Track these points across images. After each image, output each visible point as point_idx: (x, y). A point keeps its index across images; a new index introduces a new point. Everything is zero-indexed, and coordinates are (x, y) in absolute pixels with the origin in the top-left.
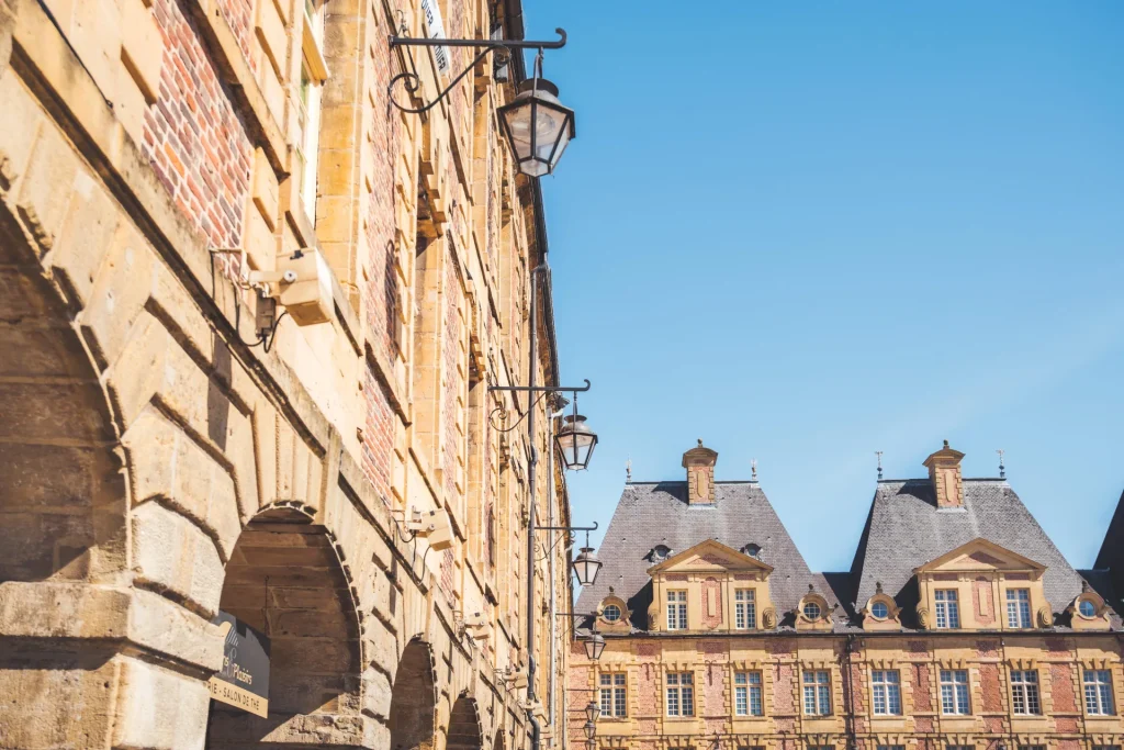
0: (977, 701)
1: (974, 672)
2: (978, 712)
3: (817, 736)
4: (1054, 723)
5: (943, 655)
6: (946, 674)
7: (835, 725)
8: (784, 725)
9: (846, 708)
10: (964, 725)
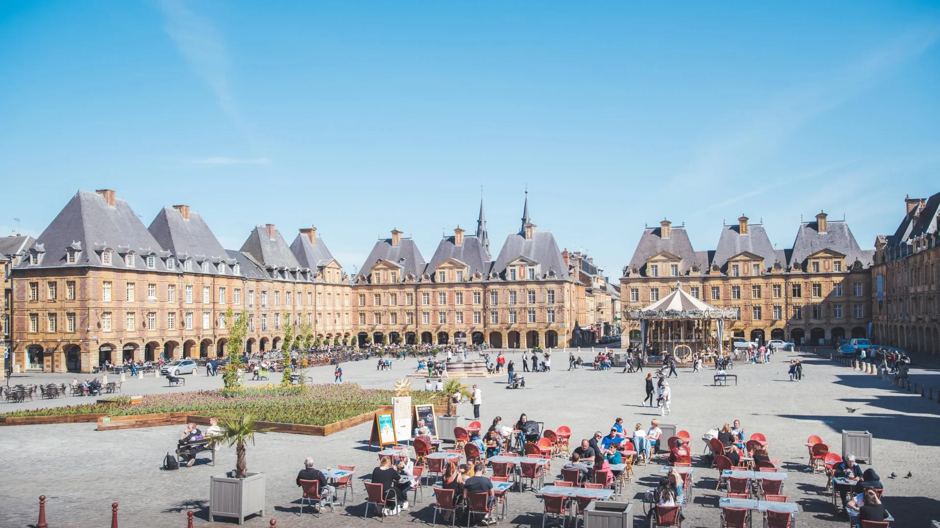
0: (447, 301)
1: (447, 294)
2: (447, 304)
3: (409, 310)
4: (465, 306)
5: (440, 289)
6: (441, 294)
7: (413, 307)
8: (401, 307)
9: (416, 303)
10: (443, 307)
